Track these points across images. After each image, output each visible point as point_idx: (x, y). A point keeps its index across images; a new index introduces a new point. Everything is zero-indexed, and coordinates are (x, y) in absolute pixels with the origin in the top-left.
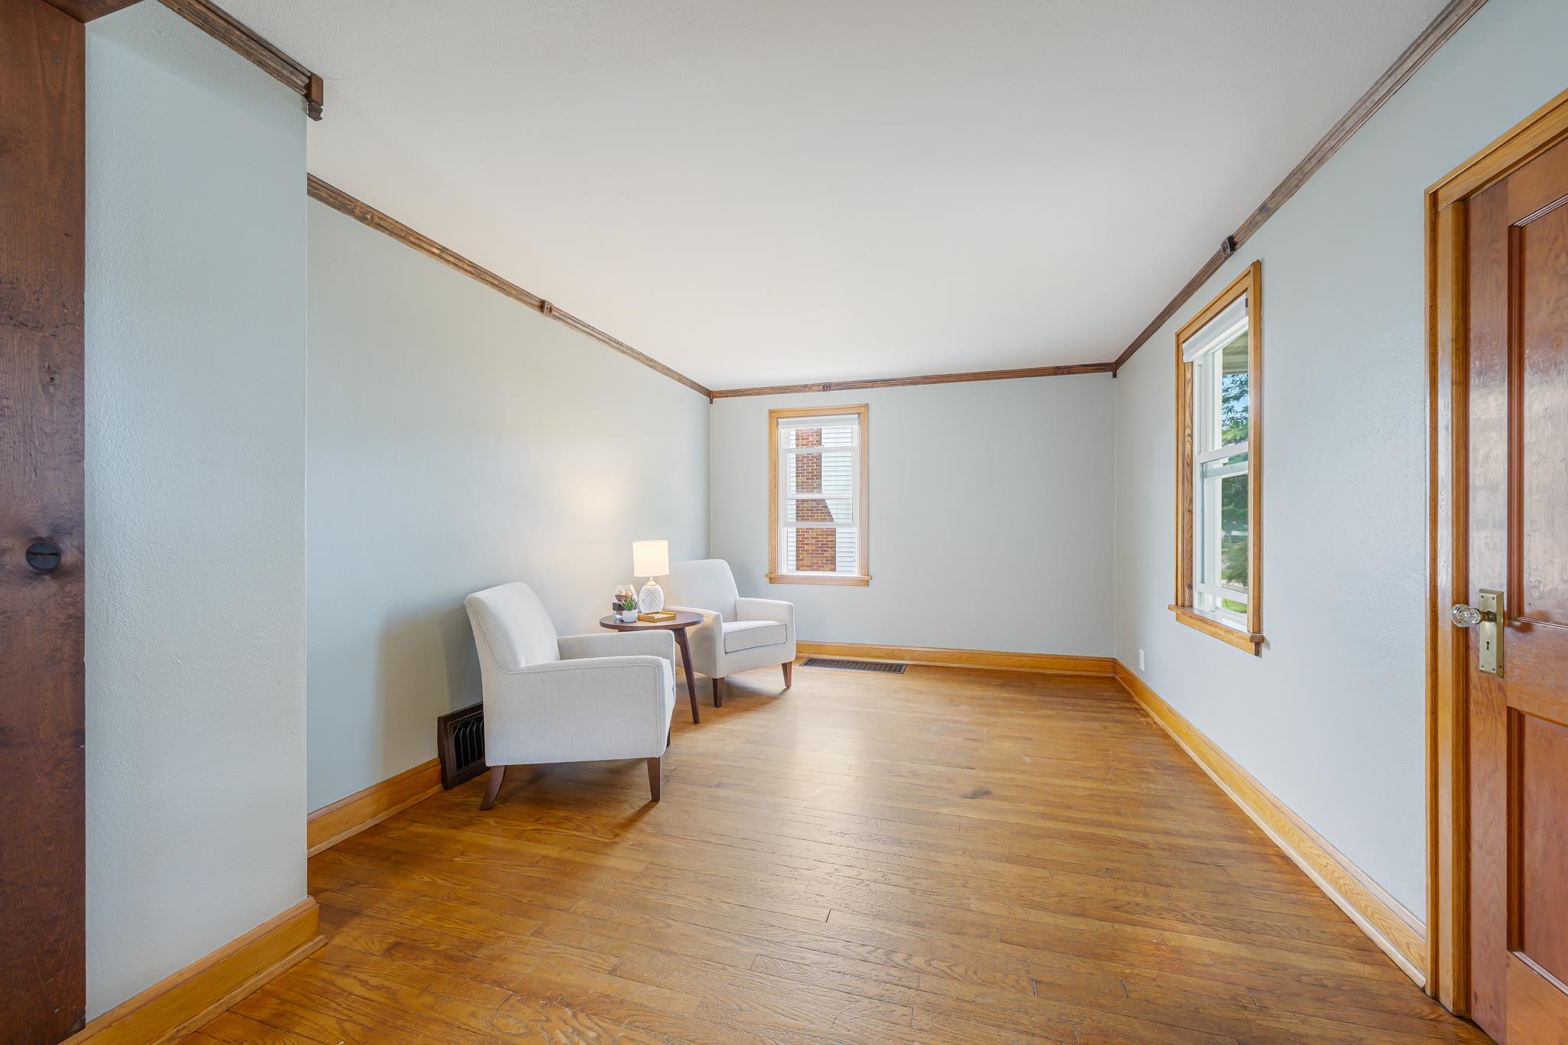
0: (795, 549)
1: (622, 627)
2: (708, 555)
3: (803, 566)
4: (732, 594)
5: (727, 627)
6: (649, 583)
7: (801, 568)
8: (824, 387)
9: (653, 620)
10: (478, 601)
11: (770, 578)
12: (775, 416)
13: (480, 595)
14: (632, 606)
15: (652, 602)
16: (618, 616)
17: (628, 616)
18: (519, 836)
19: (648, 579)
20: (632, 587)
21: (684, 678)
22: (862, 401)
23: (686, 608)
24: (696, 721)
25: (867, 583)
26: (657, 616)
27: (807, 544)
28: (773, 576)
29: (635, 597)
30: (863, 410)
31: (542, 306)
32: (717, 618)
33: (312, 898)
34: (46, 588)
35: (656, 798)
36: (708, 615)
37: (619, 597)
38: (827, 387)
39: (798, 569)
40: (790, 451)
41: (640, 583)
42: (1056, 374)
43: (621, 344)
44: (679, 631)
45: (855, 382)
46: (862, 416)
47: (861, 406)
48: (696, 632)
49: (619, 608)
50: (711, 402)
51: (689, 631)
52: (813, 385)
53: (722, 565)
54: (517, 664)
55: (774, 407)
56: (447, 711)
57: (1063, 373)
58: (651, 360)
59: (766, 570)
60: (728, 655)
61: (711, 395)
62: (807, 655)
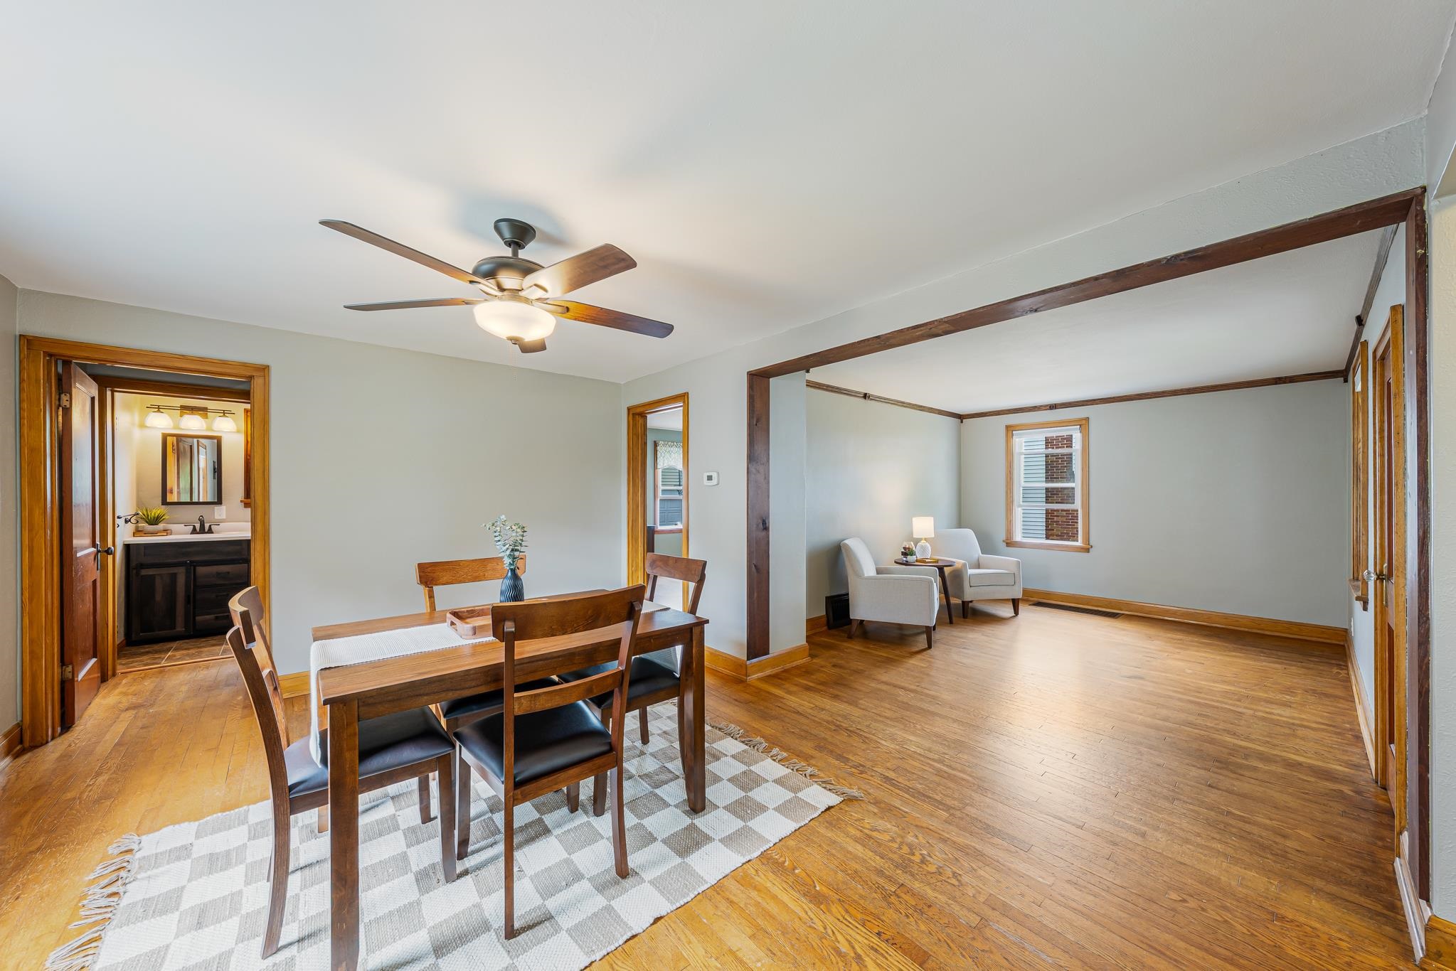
0: (1045, 520)
1: (907, 564)
2: (960, 525)
3: (1053, 535)
4: (976, 551)
5: (970, 571)
6: (922, 542)
7: (1051, 537)
8: (1050, 407)
9: (925, 562)
10: (846, 545)
11: (1007, 543)
12: (1010, 429)
13: (846, 542)
14: (912, 553)
15: (924, 551)
16: (905, 559)
17: (910, 559)
18: (868, 648)
19: (921, 539)
20: (912, 543)
21: (944, 601)
22: (1083, 415)
23: (944, 558)
24: (951, 622)
25: (1087, 550)
26: (927, 560)
27: (1058, 516)
28: (1009, 542)
29: (914, 549)
30: (1084, 422)
31: (865, 396)
32: (964, 565)
33: (807, 644)
34: (764, 533)
35: (930, 647)
36: (959, 562)
37: (905, 548)
38: (1053, 407)
39: (1047, 538)
40: (1021, 454)
41: (917, 541)
42: (1276, 384)
43: (903, 403)
44: (941, 569)
45: (1078, 402)
46: (1083, 427)
47: (1082, 419)
48: (951, 573)
49: (905, 554)
50: (962, 422)
51: (946, 569)
52: (1041, 406)
53: (969, 533)
54: (864, 575)
55: (1009, 423)
56: (828, 595)
57: (1285, 383)
58: (921, 406)
59: (1003, 536)
60: (972, 588)
61: (961, 417)
62: (1036, 599)
